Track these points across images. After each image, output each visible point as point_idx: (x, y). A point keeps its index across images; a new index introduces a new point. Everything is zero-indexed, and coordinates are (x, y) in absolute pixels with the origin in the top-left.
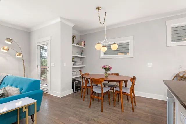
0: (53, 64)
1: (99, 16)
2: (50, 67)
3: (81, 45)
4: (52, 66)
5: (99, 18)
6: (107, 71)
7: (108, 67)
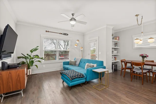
0: (100, 53)
1: (137, 20)
2: (98, 55)
3: (116, 39)
4: (99, 54)
5: (138, 21)
6: (144, 58)
7: (145, 55)
